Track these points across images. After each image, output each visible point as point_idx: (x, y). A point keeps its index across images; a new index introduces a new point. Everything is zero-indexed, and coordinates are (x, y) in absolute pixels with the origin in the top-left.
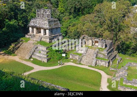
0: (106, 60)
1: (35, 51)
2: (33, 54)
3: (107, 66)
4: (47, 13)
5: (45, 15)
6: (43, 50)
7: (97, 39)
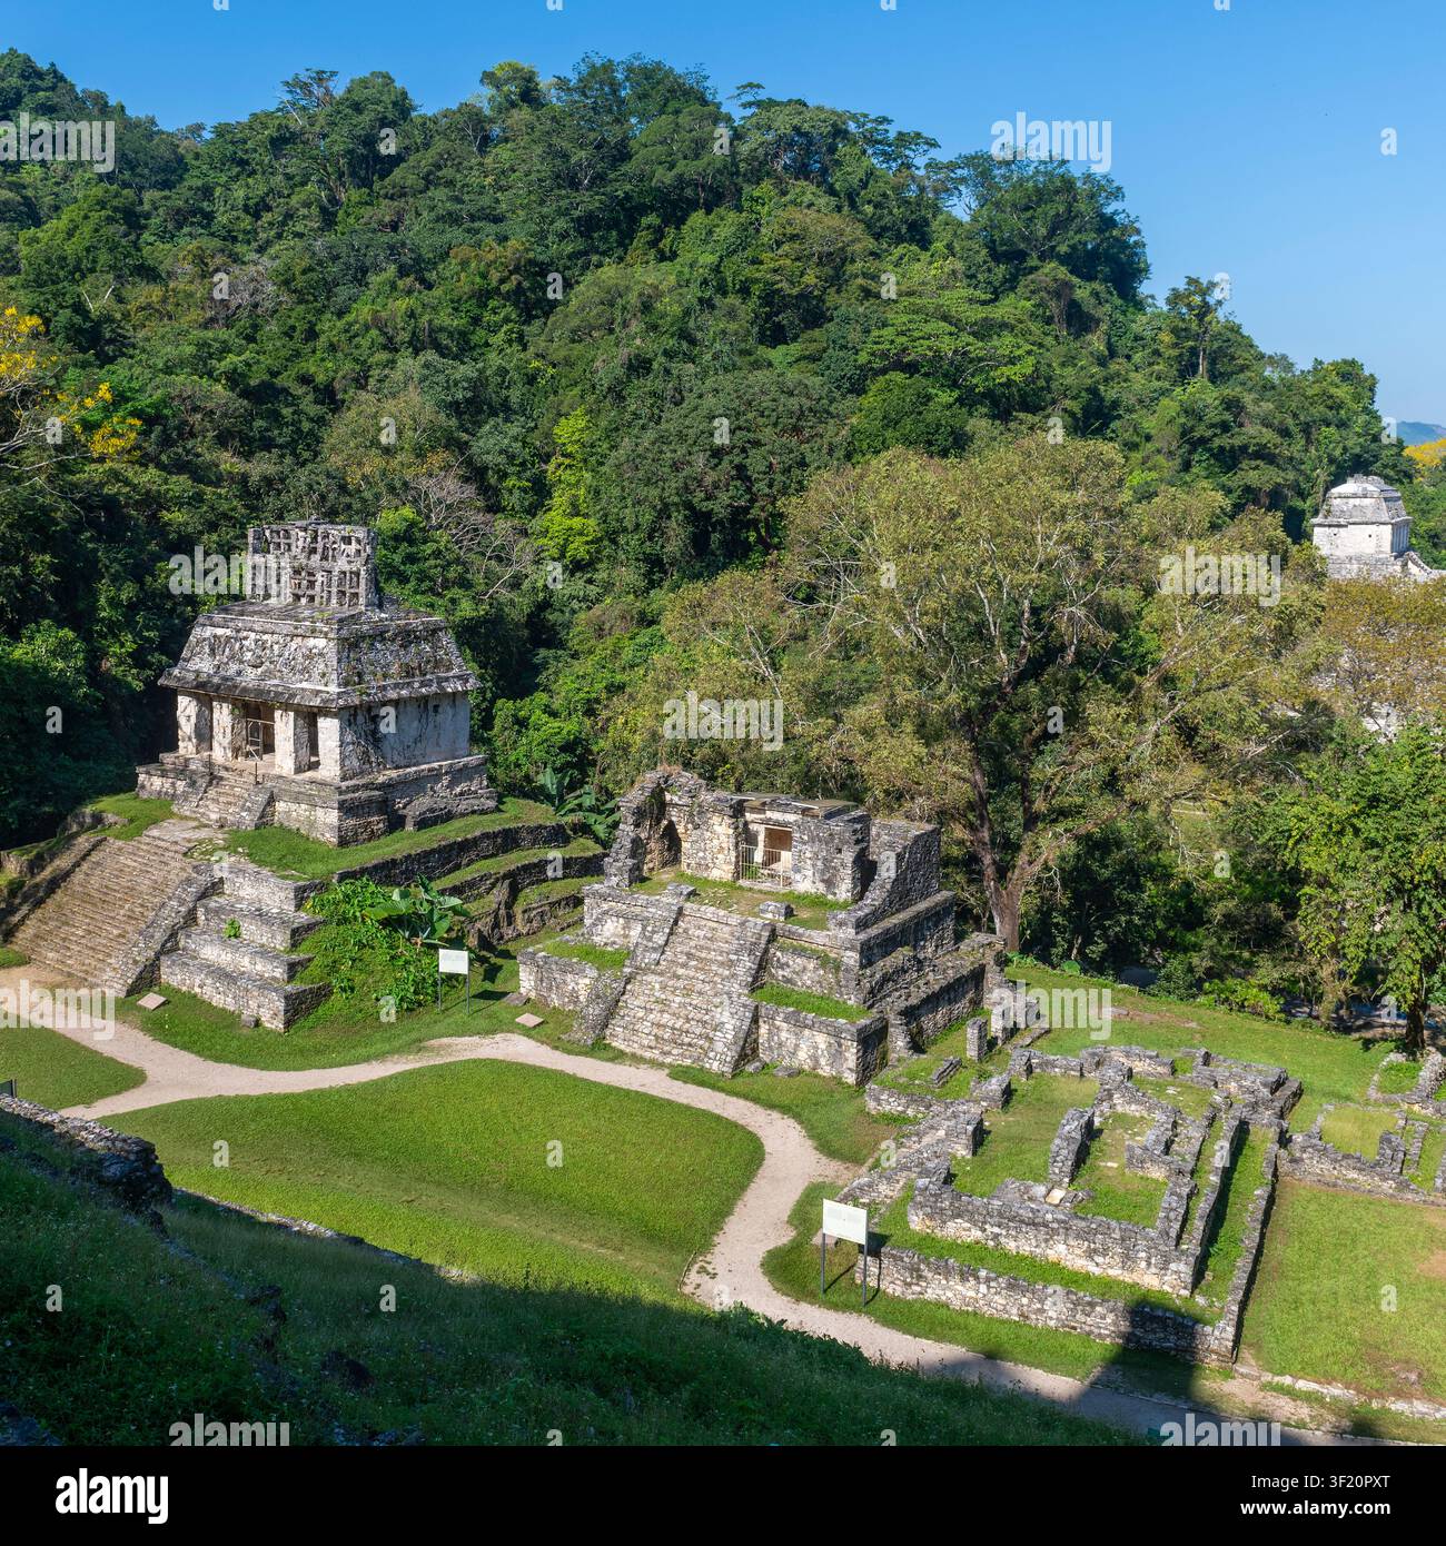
0: (845, 1012)
1: (191, 918)
2: (170, 947)
3: (850, 1078)
4: (342, 564)
5: (320, 578)
6: (260, 915)
7: (785, 808)
